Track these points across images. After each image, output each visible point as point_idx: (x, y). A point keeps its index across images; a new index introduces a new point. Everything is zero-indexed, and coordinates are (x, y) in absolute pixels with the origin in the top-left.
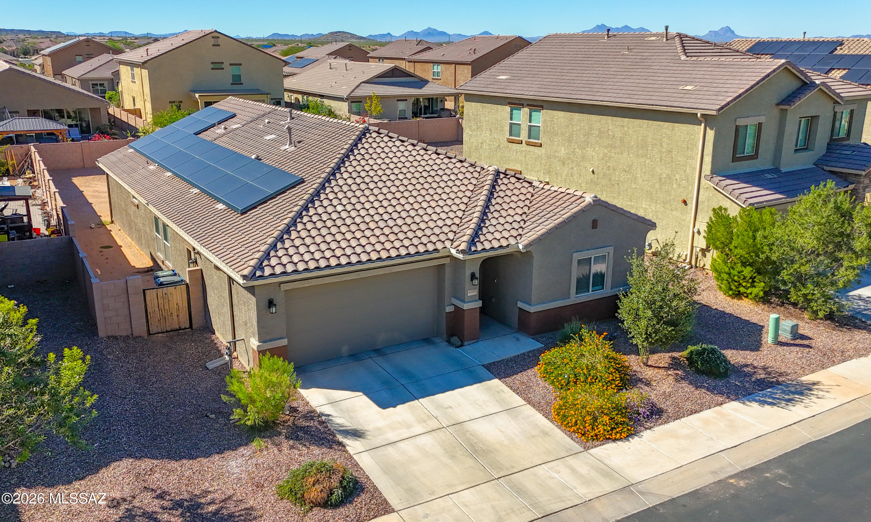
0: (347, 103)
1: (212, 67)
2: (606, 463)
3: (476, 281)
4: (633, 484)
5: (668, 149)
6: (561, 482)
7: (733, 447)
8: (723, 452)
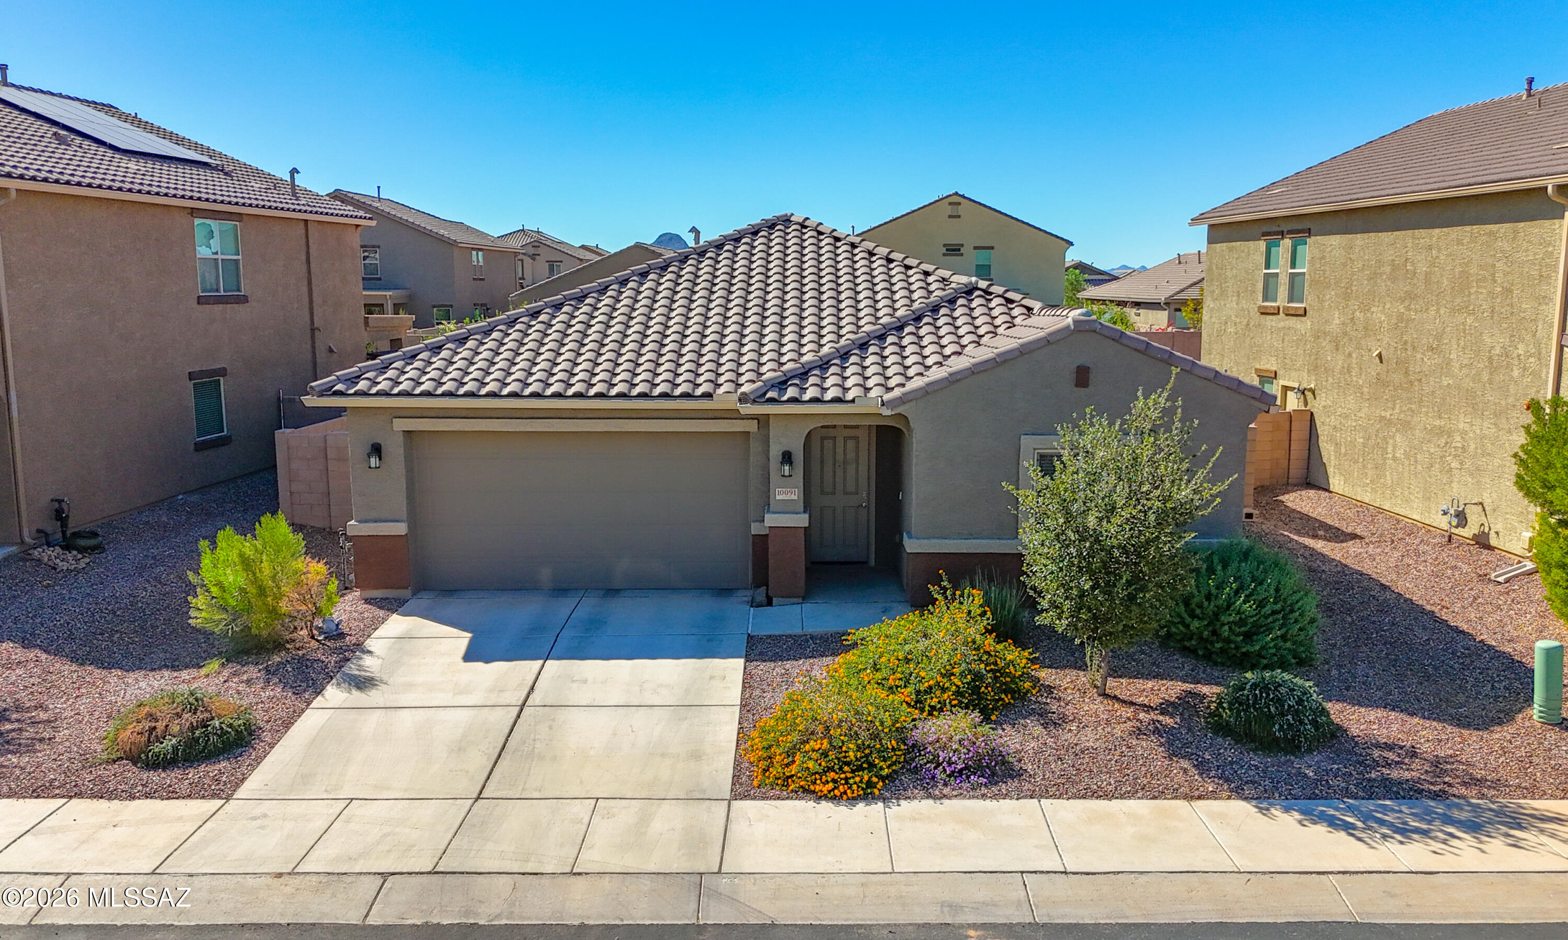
0: (1167, 312)
1: (945, 252)
2: (733, 827)
3: (787, 468)
4: (719, 872)
5: (1505, 285)
6: (583, 833)
7: (1082, 873)
8: (1038, 875)
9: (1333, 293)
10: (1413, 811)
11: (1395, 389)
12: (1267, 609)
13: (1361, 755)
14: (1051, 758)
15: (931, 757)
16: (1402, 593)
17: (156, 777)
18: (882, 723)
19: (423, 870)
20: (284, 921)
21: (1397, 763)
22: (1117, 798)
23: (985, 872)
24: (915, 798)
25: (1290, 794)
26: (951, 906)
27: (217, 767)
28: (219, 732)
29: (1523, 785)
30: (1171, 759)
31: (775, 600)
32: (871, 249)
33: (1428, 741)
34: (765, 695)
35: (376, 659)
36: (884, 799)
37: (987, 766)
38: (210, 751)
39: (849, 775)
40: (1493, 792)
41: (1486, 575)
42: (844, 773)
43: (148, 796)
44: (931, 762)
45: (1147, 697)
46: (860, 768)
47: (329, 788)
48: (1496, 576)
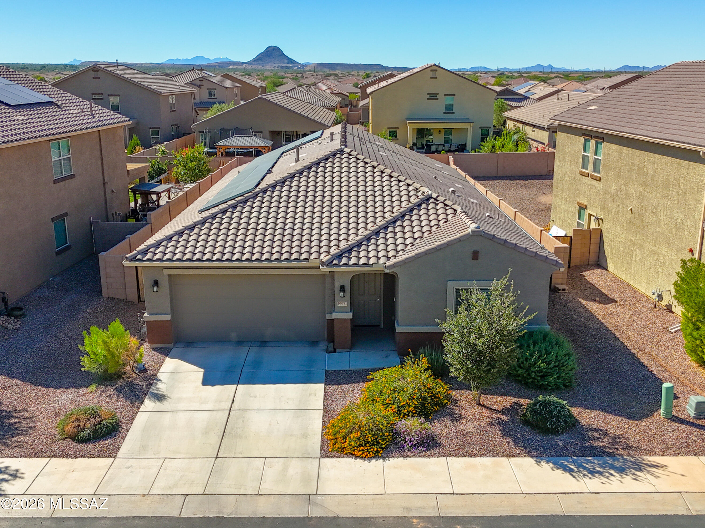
0: (548, 133)
1: (428, 97)
2: (321, 472)
3: (342, 293)
4: (316, 494)
5: (684, 190)
6: (261, 474)
7: (460, 494)
8: (443, 495)
9: (612, 173)
10: (599, 462)
11: (637, 228)
12: (552, 365)
13: (584, 435)
14: (453, 437)
15: (403, 438)
16: (624, 342)
17: (83, 447)
18: (383, 425)
19: (200, 493)
20: (149, 515)
21: (598, 438)
22: (479, 457)
23: (422, 494)
24: (396, 457)
25: (550, 455)
26: (407, 509)
27: (107, 442)
28: (106, 426)
29: (648, 449)
30: (503, 438)
31: (337, 350)
32: (382, 170)
33: (614, 427)
34: (333, 404)
35: (163, 384)
36: (383, 458)
37: (426, 443)
38: (103, 434)
39: (369, 448)
40: (634, 453)
41: (667, 328)
42: (366, 447)
43: (82, 456)
44: (403, 440)
45: (497, 405)
46: (373, 445)
47: (155, 452)
48: (671, 329)
